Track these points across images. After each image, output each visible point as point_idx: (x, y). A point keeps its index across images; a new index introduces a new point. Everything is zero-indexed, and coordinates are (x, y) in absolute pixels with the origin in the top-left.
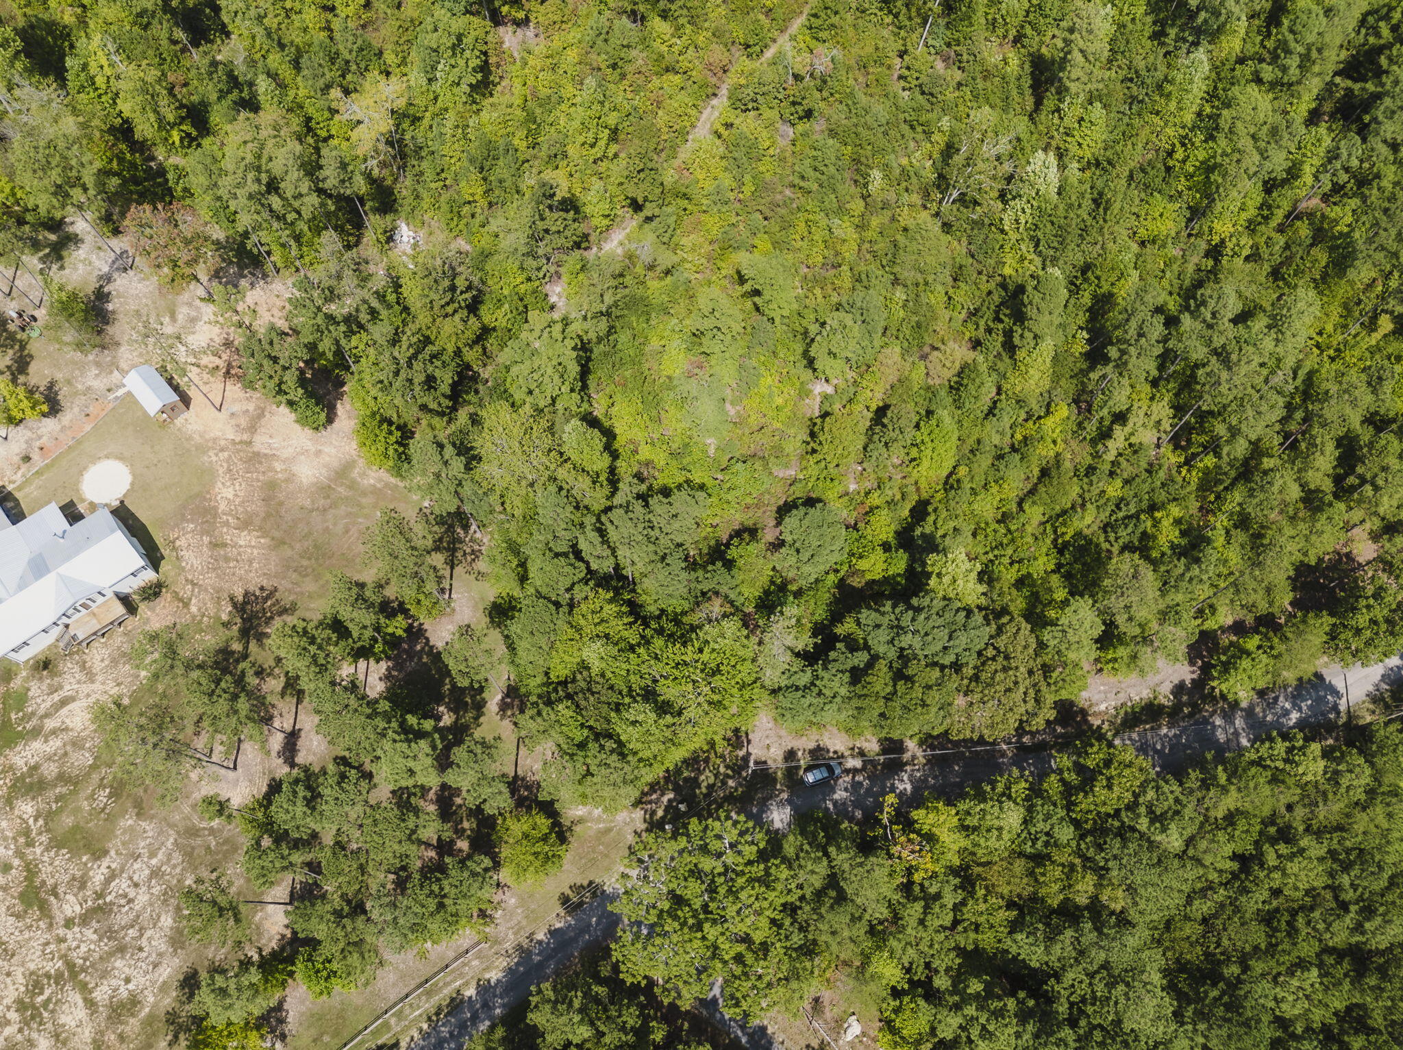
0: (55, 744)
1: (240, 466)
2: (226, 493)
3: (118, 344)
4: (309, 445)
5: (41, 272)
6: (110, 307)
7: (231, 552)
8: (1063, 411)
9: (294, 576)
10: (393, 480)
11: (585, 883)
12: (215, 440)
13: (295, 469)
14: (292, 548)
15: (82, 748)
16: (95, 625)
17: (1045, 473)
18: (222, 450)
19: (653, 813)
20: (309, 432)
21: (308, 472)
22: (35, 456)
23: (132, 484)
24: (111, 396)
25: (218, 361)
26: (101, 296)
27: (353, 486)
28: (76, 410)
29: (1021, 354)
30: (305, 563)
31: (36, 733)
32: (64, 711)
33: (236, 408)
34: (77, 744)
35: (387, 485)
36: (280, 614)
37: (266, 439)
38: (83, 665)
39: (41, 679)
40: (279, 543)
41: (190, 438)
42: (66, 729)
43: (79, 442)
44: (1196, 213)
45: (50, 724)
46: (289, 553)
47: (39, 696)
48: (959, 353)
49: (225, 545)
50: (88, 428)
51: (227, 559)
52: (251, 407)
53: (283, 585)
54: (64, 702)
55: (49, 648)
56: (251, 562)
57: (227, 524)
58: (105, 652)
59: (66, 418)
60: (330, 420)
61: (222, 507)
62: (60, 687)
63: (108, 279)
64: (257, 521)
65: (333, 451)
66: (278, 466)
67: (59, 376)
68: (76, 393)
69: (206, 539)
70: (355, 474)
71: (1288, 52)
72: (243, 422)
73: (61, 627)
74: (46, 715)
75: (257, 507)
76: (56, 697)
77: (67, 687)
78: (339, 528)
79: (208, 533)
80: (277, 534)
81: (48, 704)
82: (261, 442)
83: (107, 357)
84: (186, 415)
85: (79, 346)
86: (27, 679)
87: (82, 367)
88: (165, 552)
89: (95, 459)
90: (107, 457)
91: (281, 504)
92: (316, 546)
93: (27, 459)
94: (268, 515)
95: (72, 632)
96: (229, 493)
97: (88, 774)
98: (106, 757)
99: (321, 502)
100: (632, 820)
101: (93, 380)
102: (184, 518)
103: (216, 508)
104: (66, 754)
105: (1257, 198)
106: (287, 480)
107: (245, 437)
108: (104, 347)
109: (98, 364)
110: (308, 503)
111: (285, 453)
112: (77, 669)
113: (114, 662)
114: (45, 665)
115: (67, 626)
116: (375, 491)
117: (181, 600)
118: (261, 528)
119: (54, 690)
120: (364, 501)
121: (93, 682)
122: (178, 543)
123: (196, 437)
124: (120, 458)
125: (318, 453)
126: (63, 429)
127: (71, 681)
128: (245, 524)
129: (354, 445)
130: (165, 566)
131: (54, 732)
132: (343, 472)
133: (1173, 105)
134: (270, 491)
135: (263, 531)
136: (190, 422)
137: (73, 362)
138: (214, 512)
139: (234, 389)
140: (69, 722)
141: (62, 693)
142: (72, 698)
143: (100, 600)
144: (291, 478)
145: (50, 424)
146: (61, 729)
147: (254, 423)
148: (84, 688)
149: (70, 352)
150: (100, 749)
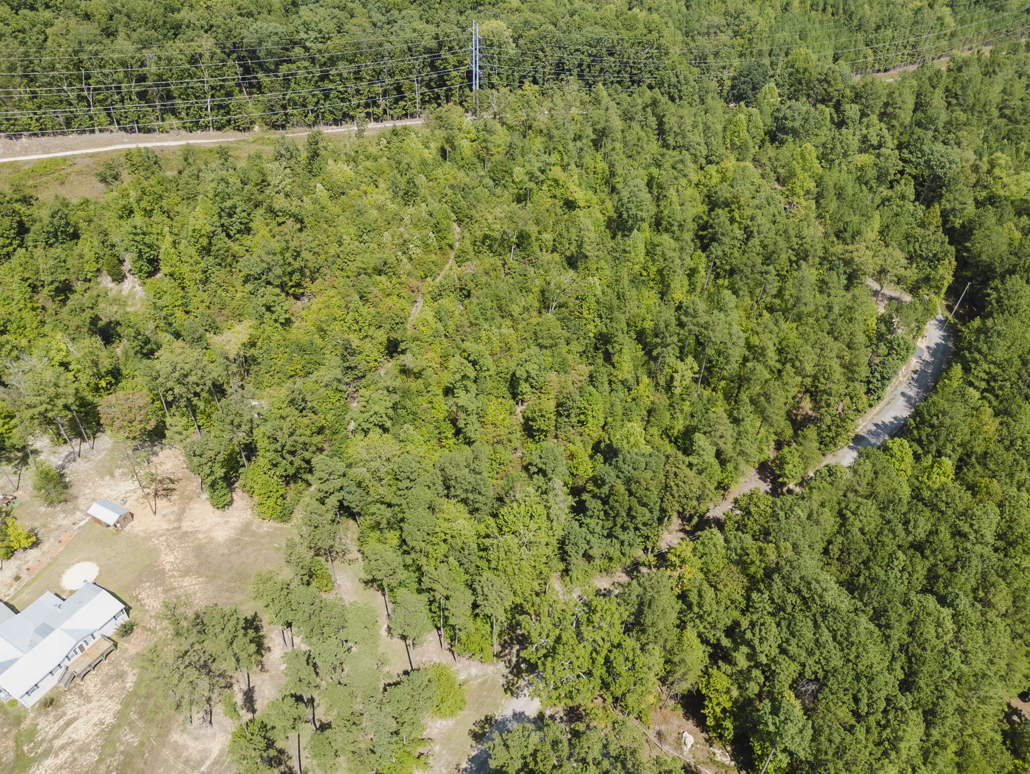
0: (65, 755)
1: (175, 542)
2: (168, 560)
3: (76, 497)
4: (219, 520)
5: (15, 473)
6: (67, 480)
7: (179, 592)
8: (645, 380)
9: (227, 594)
10: (279, 525)
11: (483, 718)
12: (155, 532)
13: (213, 535)
14: (222, 579)
15: (89, 750)
16: (89, 660)
17: (649, 412)
18: (161, 536)
19: (510, 661)
20: (219, 512)
21: (221, 535)
22: (24, 576)
23: (100, 572)
24: (76, 527)
25: (148, 491)
26: (60, 476)
27: (254, 534)
28: (52, 540)
29: (615, 358)
30: (233, 585)
31: (46, 754)
32: (70, 729)
33: (166, 511)
34: (83, 750)
35: (276, 529)
37: (189, 523)
38: (81, 694)
39: (47, 714)
40: (211, 579)
41: (137, 535)
42: (73, 742)
43: (55, 559)
44: (663, 295)
45: (57, 743)
46: (220, 582)
47: (47, 726)
49: (175, 589)
50: (61, 549)
52: (176, 509)
53: (220, 602)
54: (68, 724)
55: (51, 690)
57: (173, 576)
58: (97, 680)
59: (45, 547)
60: (231, 502)
61: (168, 567)
62: (64, 714)
64: (194, 570)
66: (201, 536)
67: (36, 524)
68: (51, 531)
69: (160, 589)
70: (254, 527)
72: (172, 518)
73: (63, 668)
74: (55, 738)
75: (192, 562)
76: (61, 722)
77: (70, 712)
78: (251, 560)
79: (160, 585)
80: (209, 573)
81: (55, 729)
82: (186, 526)
83: (70, 505)
84: (132, 523)
85: (49, 505)
86: (35, 718)
87: (53, 516)
88: (133, 604)
89: (69, 566)
90: (78, 561)
91: (208, 556)
92: (238, 574)
93: (17, 578)
94: (201, 565)
95: (70, 670)
96: (171, 558)
97: (96, 767)
98: (107, 751)
99: (235, 549)
100: (498, 670)
101: (63, 520)
102: (141, 581)
103: (163, 570)
104: (75, 760)
105: (686, 282)
106: (208, 543)
107: (175, 525)
108: (66, 501)
109: (64, 511)
110: (226, 551)
111: (206, 527)
112: (76, 698)
113: (105, 684)
114: (49, 703)
115: (67, 668)
116: (268, 534)
117: (149, 630)
118: (197, 573)
119: (58, 718)
120: (263, 541)
121: (90, 702)
122: (140, 597)
123: (141, 534)
124: (88, 559)
125: (226, 523)
126: (43, 554)
127: (71, 706)
128: (186, 572)
129: (249, 512)
130: (134, 613)
131: (63, 747)
132: (246, 528)
133: (633, 254)
134: (199, 550)
135: (199, 574)
136: (135, 527)
137: (46, 514)
138: (163, 572)
139: (162, 503)
140: (74, 736)
141: (66, 718)
142: (76, 719)
143: (92, 642)
144: (211, 540)
145: (34, 553)
146: (69, 744)
147: (180, 516)
148: (84, 709)
149: (43, 509)
150: (103, 747)
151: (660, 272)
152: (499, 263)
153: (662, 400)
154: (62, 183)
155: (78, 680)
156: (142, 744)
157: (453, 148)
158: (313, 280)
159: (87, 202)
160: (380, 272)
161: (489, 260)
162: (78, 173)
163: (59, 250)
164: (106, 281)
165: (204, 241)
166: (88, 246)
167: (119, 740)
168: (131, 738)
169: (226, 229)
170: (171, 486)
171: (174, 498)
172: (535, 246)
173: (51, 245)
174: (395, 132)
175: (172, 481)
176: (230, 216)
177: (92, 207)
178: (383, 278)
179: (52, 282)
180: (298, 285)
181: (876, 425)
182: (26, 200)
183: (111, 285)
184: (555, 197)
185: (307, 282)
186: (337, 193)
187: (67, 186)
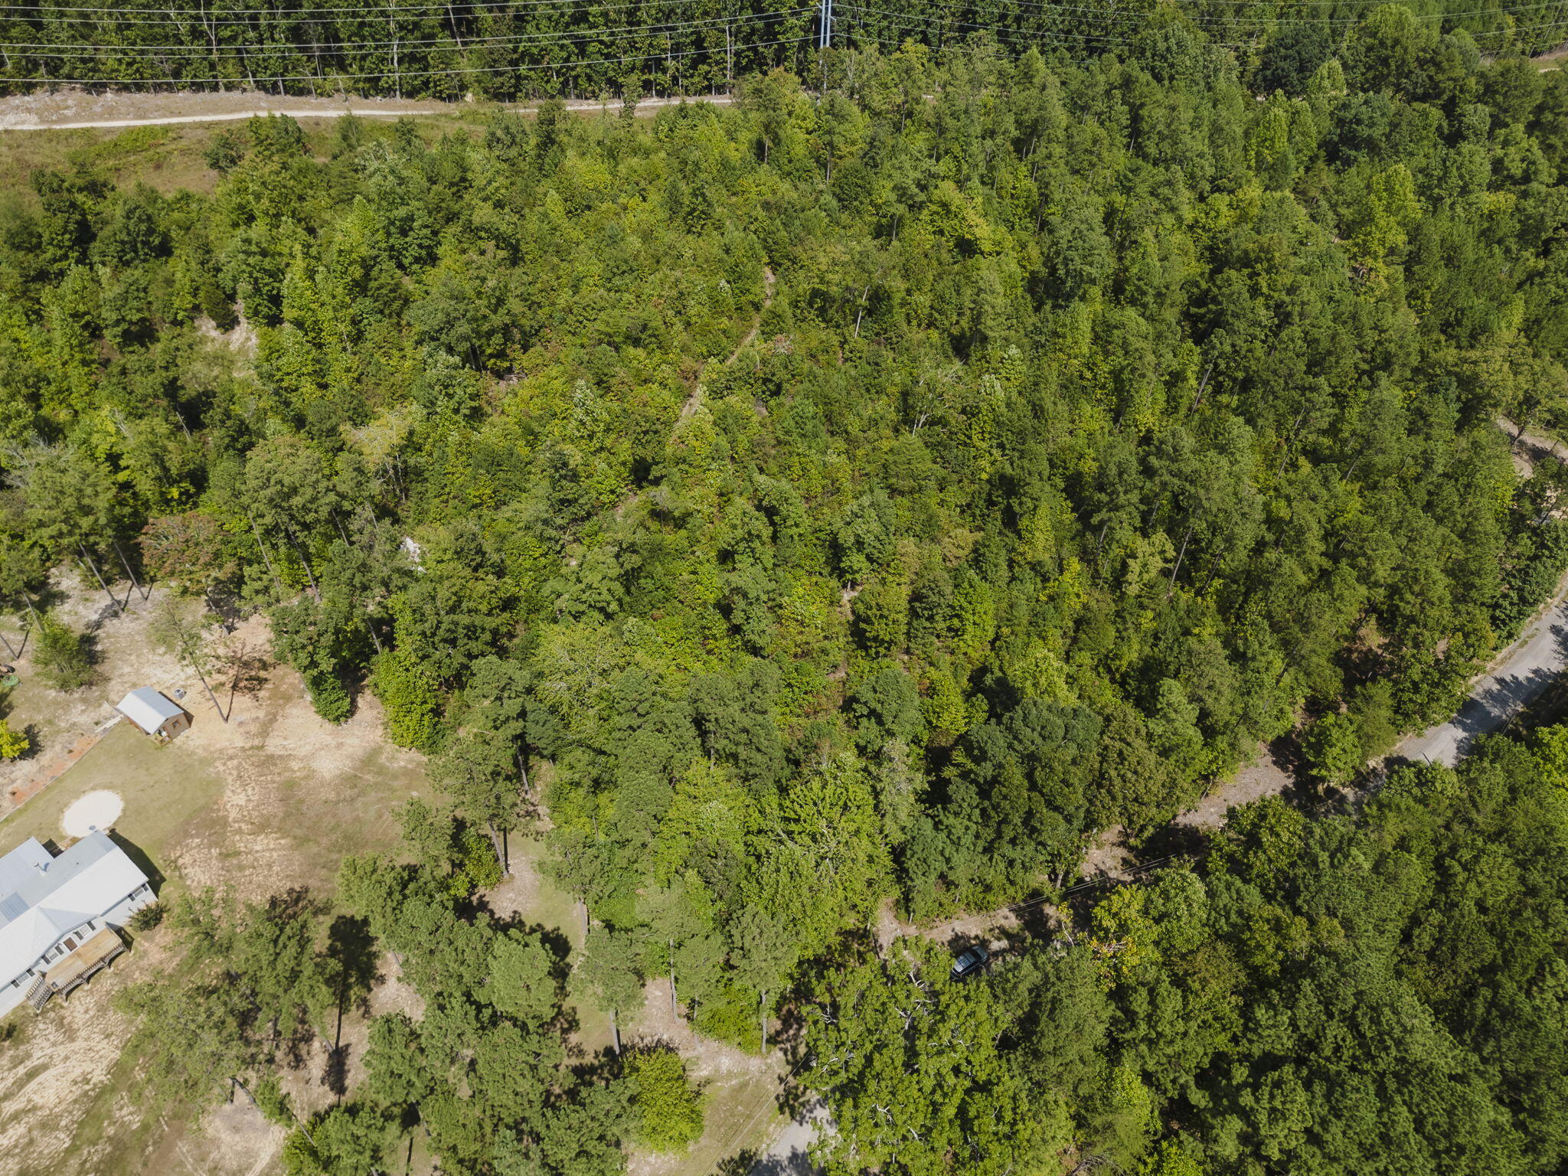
0: (17, 1131)
1: (253, 771)
2: (237, 801)
3: (107, 680)
4: (329, 740)
5: (22, 628)
6: (99, 648)
7: (245, 859)
8: (1075, 565)
9: (324, 873)
10: (425, 759)
11: (735, 1156)
12: (221, 751)
13: (315, 765)
14: (319, 844)
15: (56, 1128)
16: (80, 966)
17: (1079, 623)
18: (231, 758)
20: (329, 726)
21: (329, 766)
22: (6, 803)
23: (124, 811)
24: (99, 729)
25: (222, 678)
26: (88, 640)
27: (381, 771)
28: (58, 747)
29: (1024, 523)
30: (334, 856)
32: (33, 1085)
33: (245, 716)
34: (48, 1125)
35: (419, 764)
37: (279, 741)
38: (60, 1023)
40: (301, 842)
41: (193, 753)
42: (34, 1109)
43: (59, 780)
44: (1117, 414)
45: (9, 1108)
46: (315, 849)
48: (966, 537)
49: (239, 853)
50: (70, 764)
51: (241, 868)
52: (261, 714)
53: (312, 883)
54: (31, 1075)
55: (14, 1012)
56: (270, 866)
57: (240, 831)
58: (90, 1001)
59: (45, 758)
60: (352, 711)
61: (233, 814)
62: (28, 1056)
63: (98, 625)
64: (275, 823)
65: (357, 742)
66: (295, 765)
67: (38, 718)
68: (58, 732)
69: (215, 852)
70: (382, 759)
71: (1144, 293)
72: (254, 728)
73: (37, 975)
74: (6, 1096)
75: (275, 808)
76: (21, 1070)
77: (37, 1054)
78: (372, 813)
79: (216, 844)
80: (299, 832)
81: (9, 1082)
82: (274, 745)
83: (96, 692)
84: (187, 732)
85: (64, 686)
87: (66, 706)
88: (166, 873)
89: (78, 794)
90: (93, 789)
91: (302, 801)
92: (345, 837)
94: (288, 815)
95: (49, 980)
96: (241, 799)
97: (64, 1162)
98: (88, 1132)
99: (348, 793)
101: (79, 715)
102: (187, 834)
103: (225, 818)
104: (31, 1142)
106: (306, 778)
107: (257, 742)
108: (91, 684)
109: (84, 701)
110: (332, 796)
111: (303, 752)
112: (52, 1028)
113: (102, 1010)
114: (8, 1032)
115: (44, 975)
116: (406, 772)
118: (280, 829)
119: (17, 1062)
120: (395, 784)
121: (72, 1039)
122: (180, 862)
123: (200, 751)
124: (110, 787)
125: (340, 746)
126: (41, 769)
127: (42, 1043)
128: (262, 827)
129: (380, 731)
130: (165, 889)
131: (16, 1117)
132: (369, 760)
133: (1069, 340)
134: (289, 790)
135: (283, 832)
136: (192, 739)
137: (55, 702)
138: (224, 822)
139: (243, 701)
140: (38, 1100)
141: (30, 1064)
142: (44, 1067)
143: (88, 934)
144: (311, 775)
145: (26, 766)
146: (26, 1112)
147: (265, 728)
148: (62, 1051)
149: (53, 693)
150: (82, 1124)
151: (1116, 375)
152: (835, 340)
153: (1103, 603)
154: (158, 167)
155: (59, 1000)
156: (145, 1127)
157: (777, 140)
158: (525, 348)
159: (186, 197)
160: (637, 343)
161: (819, 334)
162: (183, 152)
163: (138, 273)
164: (207, 327)
165: (357, 272)
166: (181, 267)
167: (109, 1116)
168: (128, 1115)
169: (395, 255)
170: (262, 674)
171: (262, 694)
172: (899, 315)
173: (127, 264)
174: (682, 111)
175: (265, 666)
176: (404, 233)
177: (194, 206)
178: (640, 352)
179: (118, 323)
180: (501, 355)
181: (1501, 681)
182: (96, 189)
183: (214, 333)
184: (941, 232)
185: (514, 351)
186: (578, 206)
187: (165, 172)
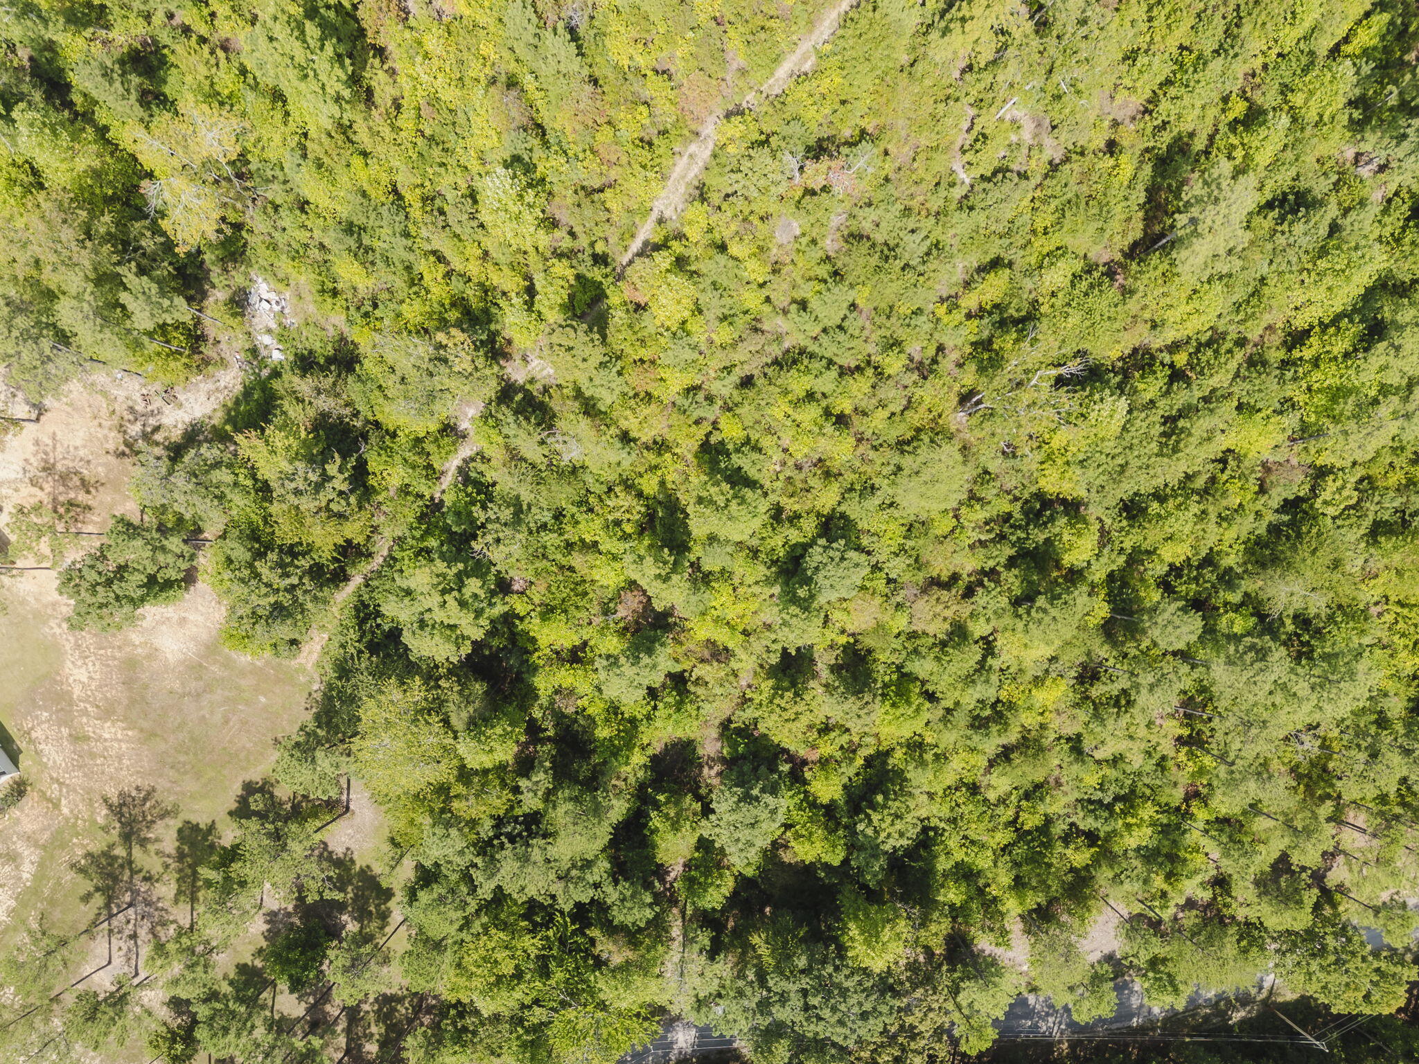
7: (98, 747)
9: (172, 773)
14: (166, 741)
21: (173, 647)
25: (41, 495)
27: (229, 664)
30: (182, 758)
36: (162, 817)
40: (149, 736)
41: (24, 602)
46: (162, 747)
49: (89, 738)
51: (93, 756)
53: (161, 784)
56: (120, 758)
57: (85, 712)
61: (77, 692)
64: (120, 710)
65: (201, 619)
66: (135, 639)
69: (65, 731)
75: (117, 693)
78: (218, 718)
79: (65, 724)
80: (145, 725)
88: (21, 744)
91: (146, 687)
92: (192, 739)
94: (132, 702)
96: (81, 675)
99: (193, 685)
102: (35, 704)
103: (70, 693)
106: (149, 657)
110: (177, 685)
116: (256, 670)
117: (49, 800)
118: (126, 719)
120: (244, 683)
122: (34, 735)
123: (31, 599)
125: (183, 621)
128: (107, 713)
130: (24, 761)
132: (212, 647)
134: (131, 671)
135: (129, 721)
138: (69, 698)
144: (153, 654)
170: (82, 497)
175: (85, 485)
